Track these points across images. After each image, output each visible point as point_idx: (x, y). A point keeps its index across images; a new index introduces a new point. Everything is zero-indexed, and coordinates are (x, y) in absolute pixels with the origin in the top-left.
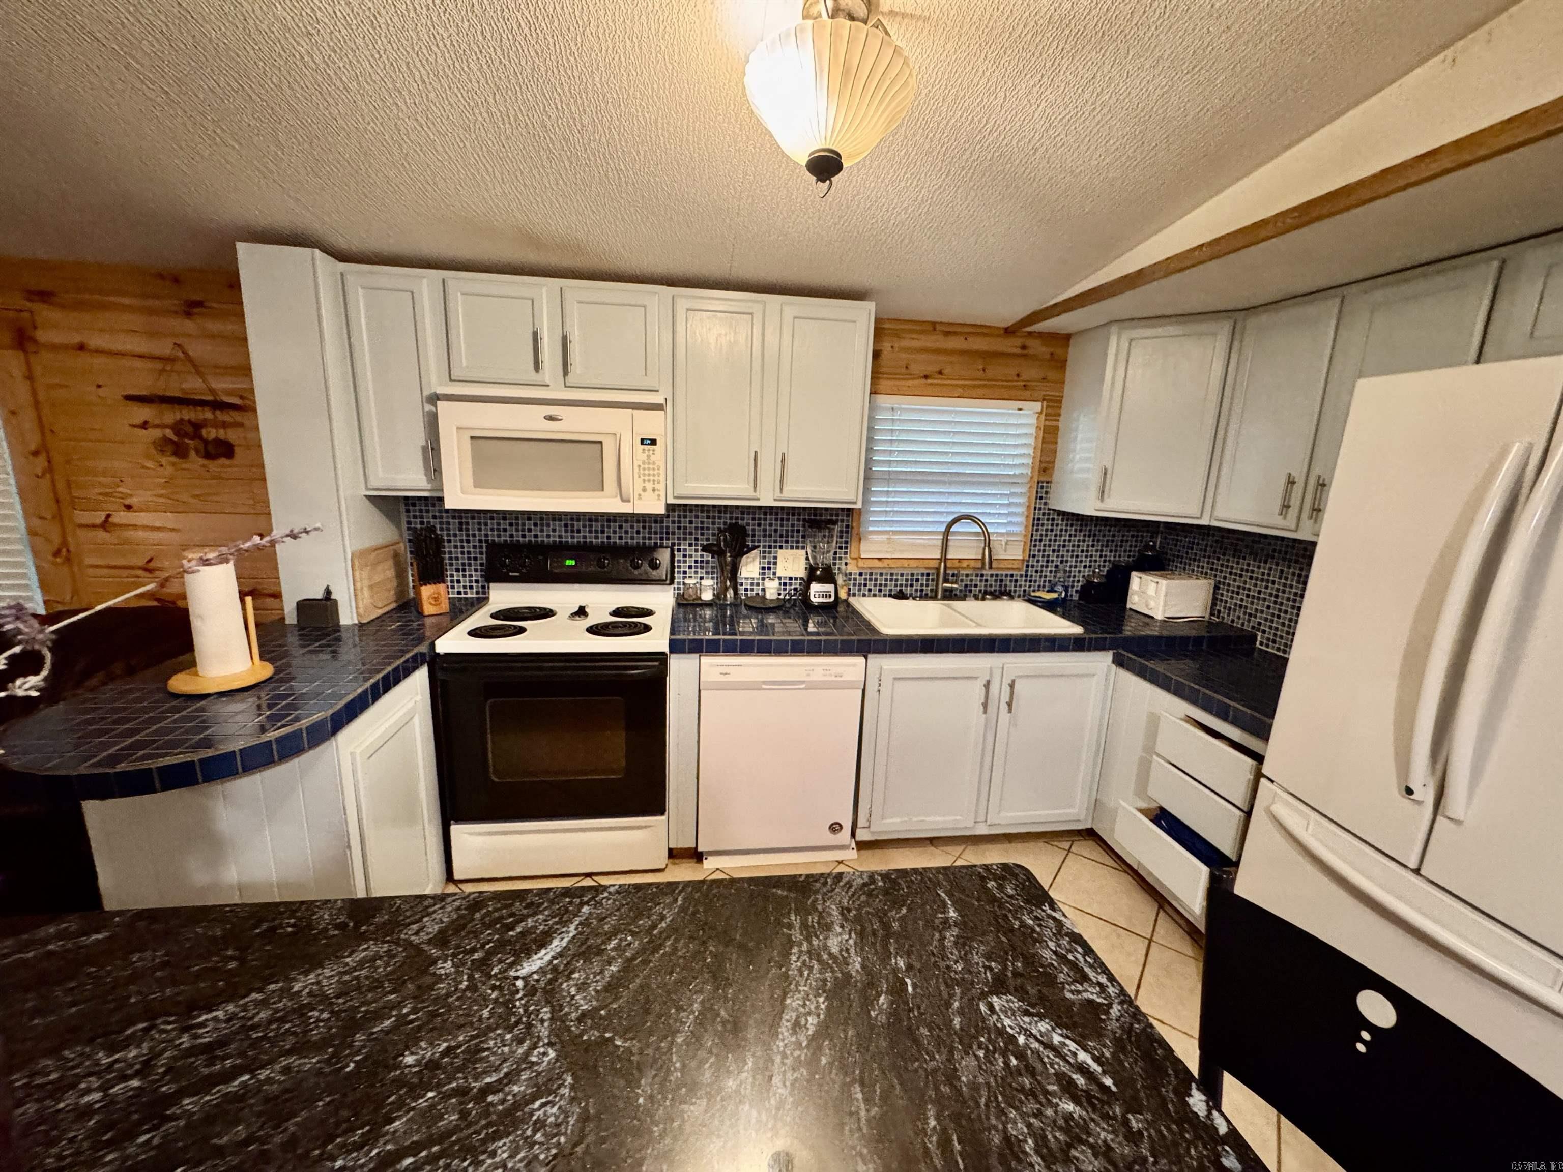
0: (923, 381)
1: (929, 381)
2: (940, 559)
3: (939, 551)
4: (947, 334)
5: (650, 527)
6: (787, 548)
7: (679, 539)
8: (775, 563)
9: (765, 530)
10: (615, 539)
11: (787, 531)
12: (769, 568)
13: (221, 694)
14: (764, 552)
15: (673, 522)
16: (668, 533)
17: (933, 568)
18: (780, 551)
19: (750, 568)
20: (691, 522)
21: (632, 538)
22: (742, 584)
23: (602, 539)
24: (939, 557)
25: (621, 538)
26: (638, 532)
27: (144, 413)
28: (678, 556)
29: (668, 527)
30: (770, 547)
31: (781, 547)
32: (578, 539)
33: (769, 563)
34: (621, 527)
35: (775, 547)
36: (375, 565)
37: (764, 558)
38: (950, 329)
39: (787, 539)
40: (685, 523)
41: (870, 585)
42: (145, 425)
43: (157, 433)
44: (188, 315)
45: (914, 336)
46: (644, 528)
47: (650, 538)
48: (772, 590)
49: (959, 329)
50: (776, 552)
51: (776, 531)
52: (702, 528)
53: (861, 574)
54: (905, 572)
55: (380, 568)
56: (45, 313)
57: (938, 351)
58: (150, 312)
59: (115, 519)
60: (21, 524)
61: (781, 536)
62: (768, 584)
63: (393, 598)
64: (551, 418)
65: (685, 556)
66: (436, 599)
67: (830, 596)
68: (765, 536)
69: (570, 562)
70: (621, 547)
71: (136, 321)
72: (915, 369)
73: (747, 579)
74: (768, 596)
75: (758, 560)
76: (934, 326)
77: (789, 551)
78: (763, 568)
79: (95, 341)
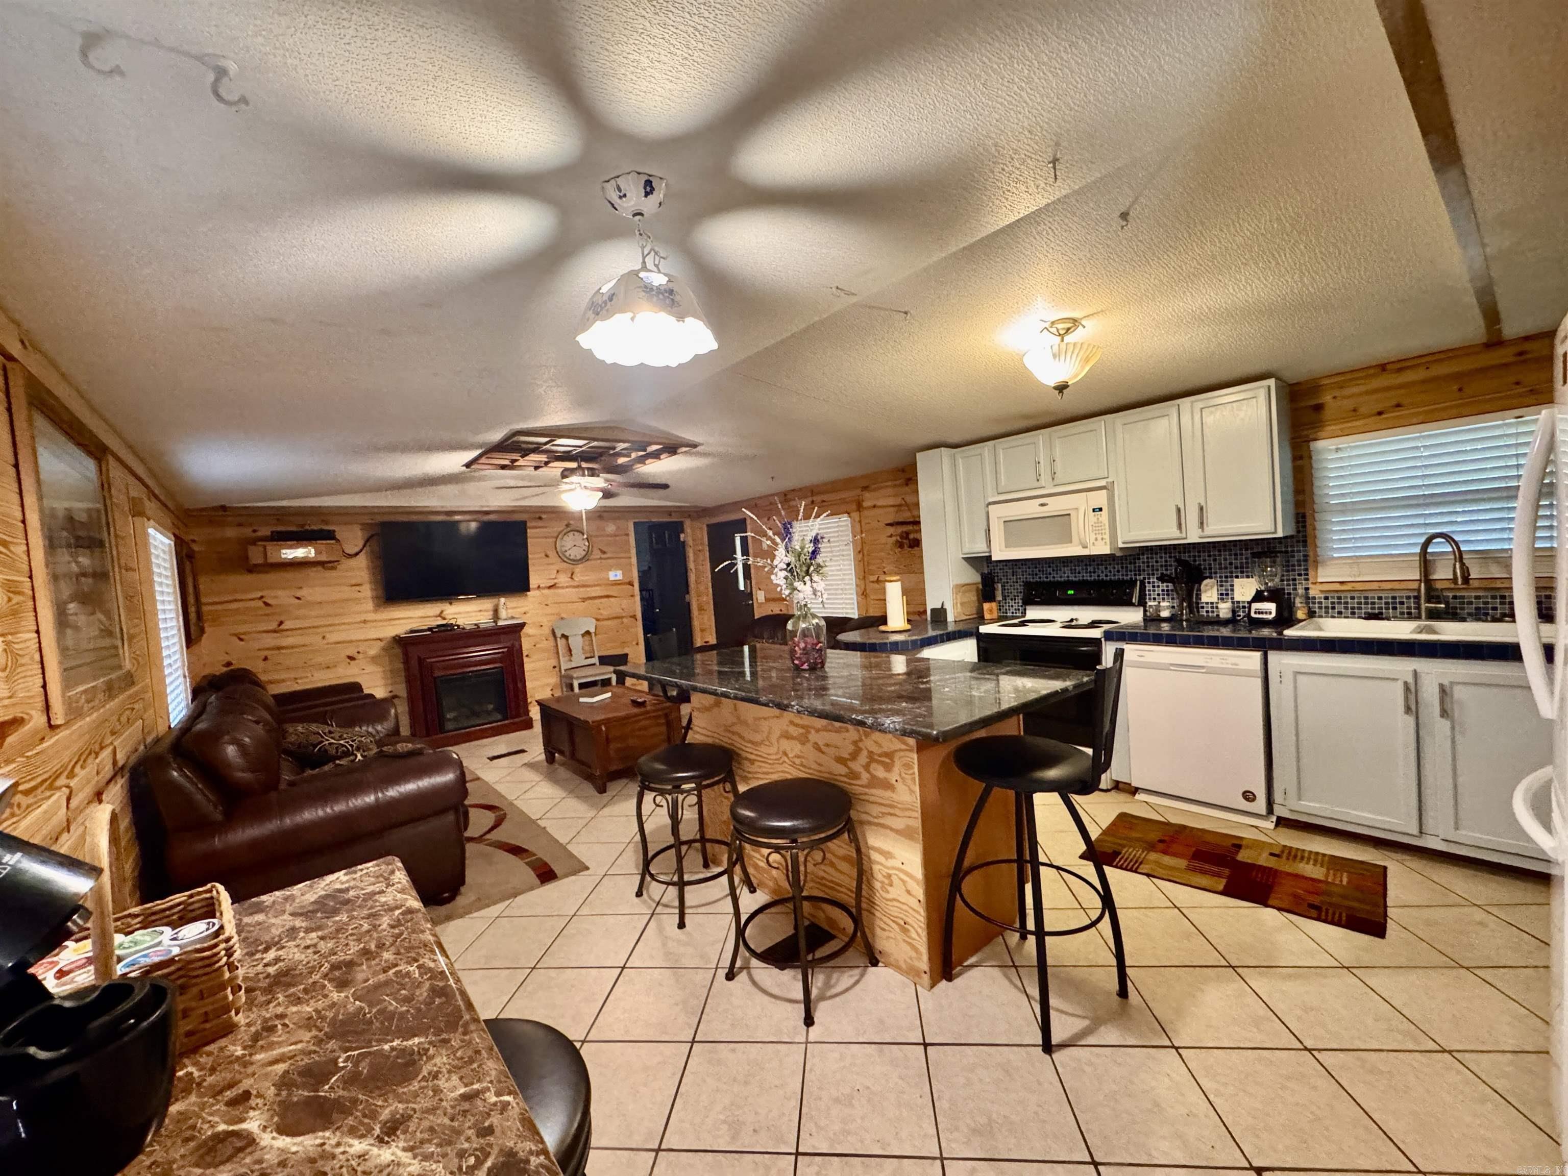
0: (1378, 417)
1: (1384, 416)
2: (1420, 580)
3: (1418, 574)
4: (1400, 370)
5: (1127, 567)
6: (1242, 577)
7: (1148, 574)
8: (1232, 590)
9: (1220, 564)
10: (1103, 577)
11: (1242, 563)
12: (1227, 594)
13: (893, 632)
14: (1221, 581)
15: (1143, 562)
16: (1139, 571)
17: (1414, 590)
18: (1235, 580)
19: (1209, 594)
20: (1157, 562)
21: (1114, 575)
22: (1203, 607)
23: (1094, 577)
24: (1418, 578)
25: (1106, 576)
26: (1118, 571)
27: (891, 530)
28: (1148, 587)
29: (1139, 567)
30: (1226, 577)
31: (1237, 577)
32: (1079, 578)
33: (1227, 590)
34: (1106, 568)
35: (1232, 577)
36: (964, 592)
37: (1222, 586)
38: (1401, 365)
39: (1244, 571)
40: (1152, 562)
41: (1341, 608)
42: (891, 536)
43: (894, 539)
44: (907, 485)
45: (1359, 382)
46: (1122, 568)
47: (1127, 575)
48: (1224, 611)
49: (1419, 361)
50: (1233, 581)
51: (1231, 564)
52: (1166, 566)
53: (1326, 598)
54: (1383, 595)
55: (967, 594)
56: (867, 495)
57: (1388, 389)
58: (895, 486)
59: (880, 579)
60: (854, 582)
61: (1236, 568)
62: (1222, 606)
63: (975, 612)
64: (1042, 505)
65: (1154, 587)
66: (991, 611)
67: (1270, 613)
68: (1221, 568)
69: (1071, 592)
70: (1106, 581)
71: (890, 491)
72: (1363, 410)
73: (1207, 603)
74: (1221, 616)
75: (1215, 588)
76: (1383, 367)
77: (1245, 580)
78: (1222, 594)
79: (879, 503)
